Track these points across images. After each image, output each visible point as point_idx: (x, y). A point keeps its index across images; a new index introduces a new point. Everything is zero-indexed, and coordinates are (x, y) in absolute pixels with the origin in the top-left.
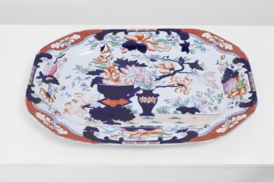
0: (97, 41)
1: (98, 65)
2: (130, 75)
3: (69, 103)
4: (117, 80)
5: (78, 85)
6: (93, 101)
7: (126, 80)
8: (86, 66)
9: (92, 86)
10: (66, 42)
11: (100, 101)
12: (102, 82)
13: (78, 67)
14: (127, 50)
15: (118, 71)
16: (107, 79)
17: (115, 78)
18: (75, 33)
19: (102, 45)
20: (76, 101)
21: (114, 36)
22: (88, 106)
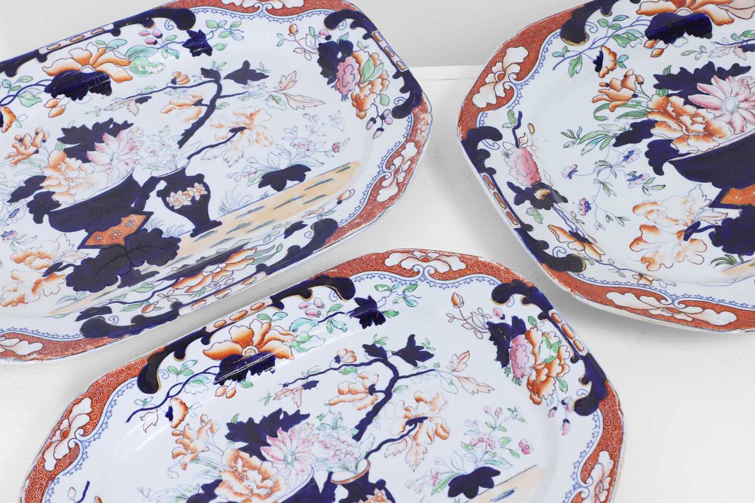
0: (575, 49)
1: (620, 111)
2: (730, 105)
3: (638, 240)
4: (709, 133)
5: (619, 183)
6: (696, 209)
7: (731, 123)
8: (591, 126)
9: (659, 171)
10: (501, 77)
11: (716, 204)
12: (676, 153)
13: (574, 137)
14: (661, 44)
15: (690, 109)
16: (682, 139)
17: (700, 128)
18: (507, 46)
19: (595, 54)
20: (653, 228)
21: (610, 19)
22: (695, 228)
